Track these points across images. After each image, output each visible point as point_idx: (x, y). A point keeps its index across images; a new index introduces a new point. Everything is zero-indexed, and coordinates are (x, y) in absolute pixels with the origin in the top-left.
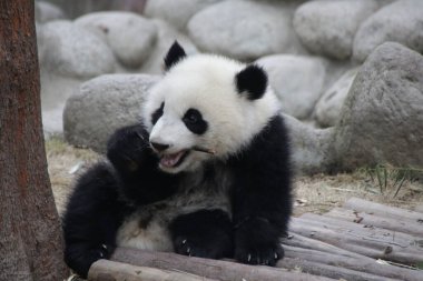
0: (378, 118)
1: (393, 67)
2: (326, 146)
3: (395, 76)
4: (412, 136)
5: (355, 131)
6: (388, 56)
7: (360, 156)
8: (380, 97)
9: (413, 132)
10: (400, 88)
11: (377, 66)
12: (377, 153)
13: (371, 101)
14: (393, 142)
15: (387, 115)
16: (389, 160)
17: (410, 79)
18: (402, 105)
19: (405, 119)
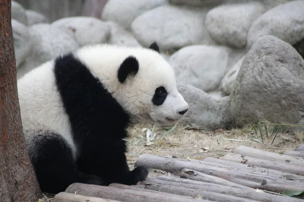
0: (259, 89)
1: (269, 53)
2: (224, 109)
3: (271, 59)
4: (284, 101)
5: (244, 99)
6: (266, 46)
7: (247, 116)
8: (260, 74)
9: (284, 99)
10: (275, 68)
11: (258, 52)
12: (259, 114)
13: (254, 77)
14: (270, 106)
15: (265, 87)
16: (268, 119)
17: (282, 61)
18: (276, 80)
19: (278, 89)
